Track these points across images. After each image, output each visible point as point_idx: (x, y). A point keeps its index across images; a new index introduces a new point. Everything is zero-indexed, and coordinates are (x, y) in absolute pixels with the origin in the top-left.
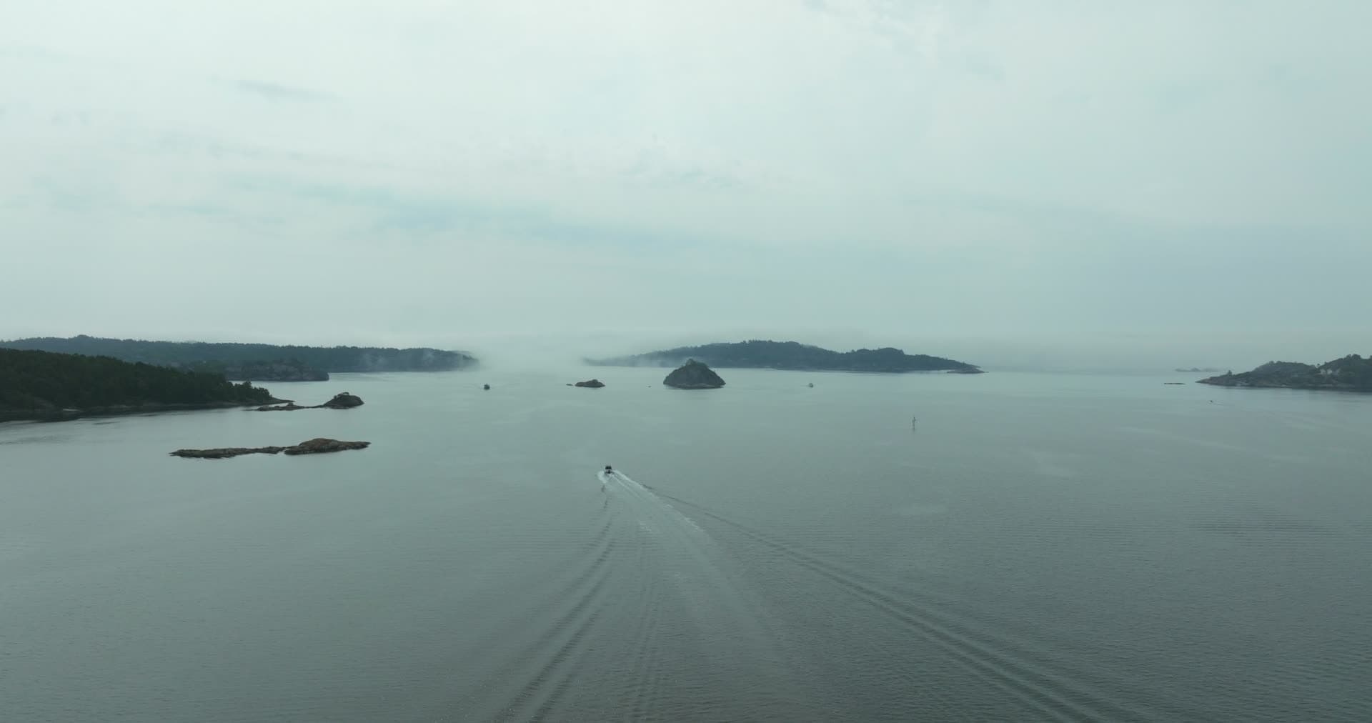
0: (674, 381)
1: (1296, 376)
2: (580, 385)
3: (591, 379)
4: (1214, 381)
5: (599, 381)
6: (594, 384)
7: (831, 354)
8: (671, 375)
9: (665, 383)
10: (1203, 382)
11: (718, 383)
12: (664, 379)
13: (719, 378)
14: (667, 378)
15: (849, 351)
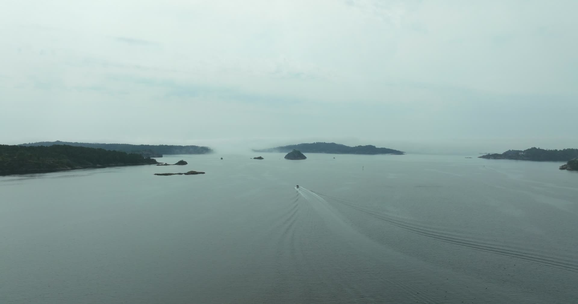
0: (288, 157)
1: (510, 155)
2: (255, 158)
3: (259, 156)
4: (484, 157)
5: (262, 157)
6: (260, 158)
7: (348, 147)
8: (287, 155)
9: (285, 158)
10: (480, 157)
11: (304, 158)
12: (285, 156)
13: (304, 156)
14: (286, 156)
15: (354, 146)
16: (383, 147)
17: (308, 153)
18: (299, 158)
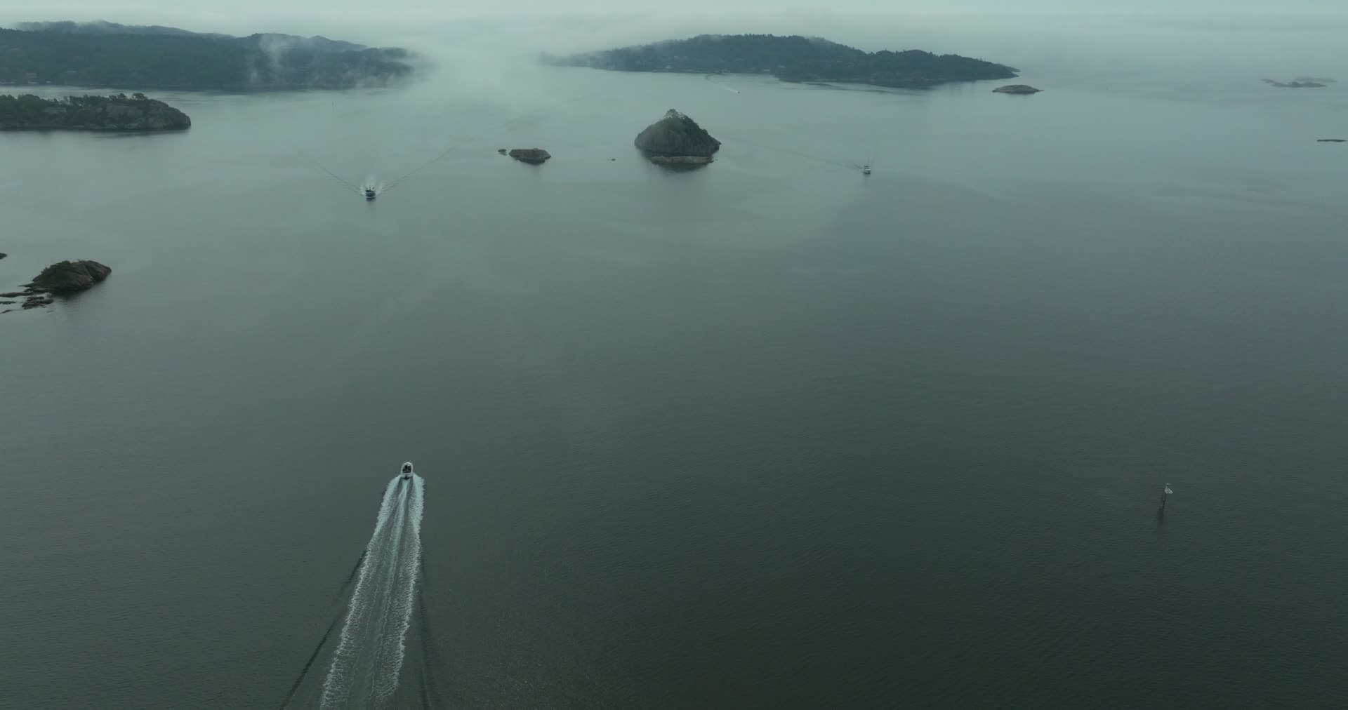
16: (951, 53)
17: (720, 73)
18: (690, 158)
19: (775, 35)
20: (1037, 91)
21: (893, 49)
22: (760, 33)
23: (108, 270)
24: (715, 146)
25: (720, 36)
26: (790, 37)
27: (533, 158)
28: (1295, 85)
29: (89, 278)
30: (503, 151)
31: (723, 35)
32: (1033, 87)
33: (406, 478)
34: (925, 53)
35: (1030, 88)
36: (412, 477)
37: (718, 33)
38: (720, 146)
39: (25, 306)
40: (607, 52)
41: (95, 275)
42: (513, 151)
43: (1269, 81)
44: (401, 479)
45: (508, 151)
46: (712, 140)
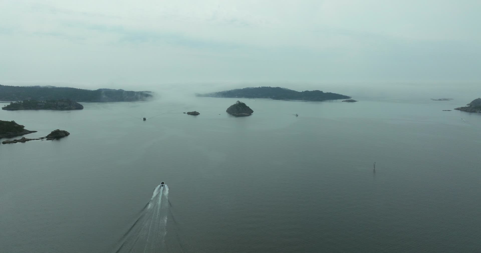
16: (329, 92)
17: (253, 98)
18: (244, 114)
19: (271, 87)
20: (357, 101)
21: (310, 90)
22: (267, 86)
23: (69, 134)
24: (252, 112)
25: (253, 88)
26: (276, 88)
27: (195, 114)
28: (440, 100)
29: (65, 135)
30: (185, 113)
31: (254, 87)
32: (355, 100)
33: (162, 186)
34: (320, 91)
35: (354, 100)
36: (164, 186)
37: (253, 87)
38: (253, 112)
39: (47, 140)
40: (216, 93)
41: (66, 134)
42: (188, 113)
43: (431, 99)
44: (161, 186)
45: (186, 113)
46: (250, 109)
